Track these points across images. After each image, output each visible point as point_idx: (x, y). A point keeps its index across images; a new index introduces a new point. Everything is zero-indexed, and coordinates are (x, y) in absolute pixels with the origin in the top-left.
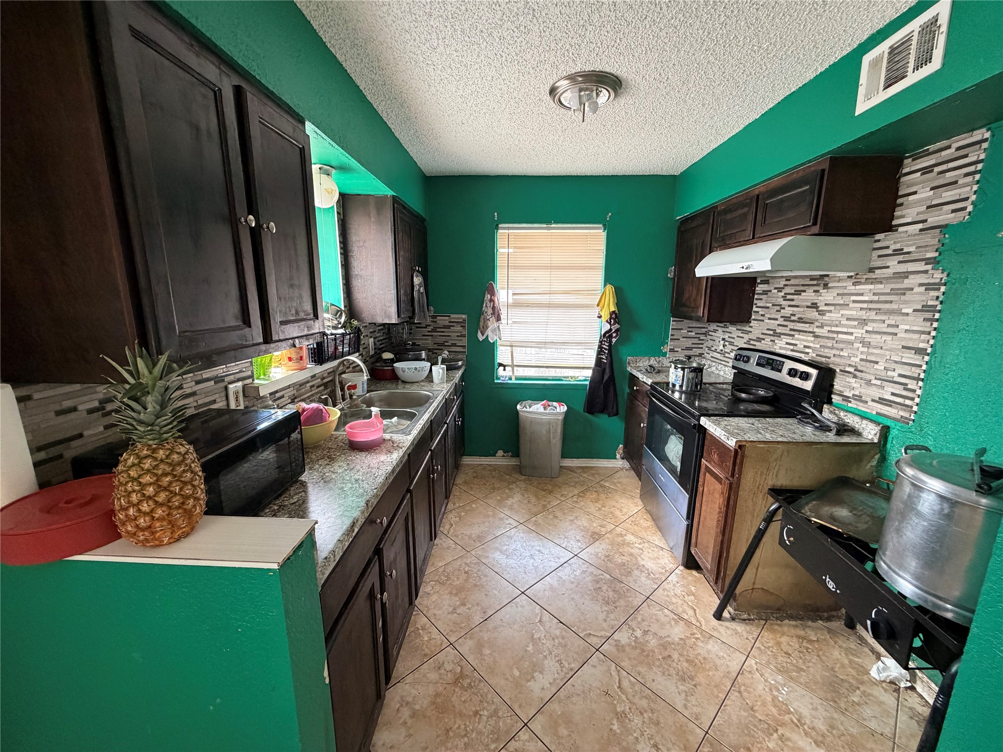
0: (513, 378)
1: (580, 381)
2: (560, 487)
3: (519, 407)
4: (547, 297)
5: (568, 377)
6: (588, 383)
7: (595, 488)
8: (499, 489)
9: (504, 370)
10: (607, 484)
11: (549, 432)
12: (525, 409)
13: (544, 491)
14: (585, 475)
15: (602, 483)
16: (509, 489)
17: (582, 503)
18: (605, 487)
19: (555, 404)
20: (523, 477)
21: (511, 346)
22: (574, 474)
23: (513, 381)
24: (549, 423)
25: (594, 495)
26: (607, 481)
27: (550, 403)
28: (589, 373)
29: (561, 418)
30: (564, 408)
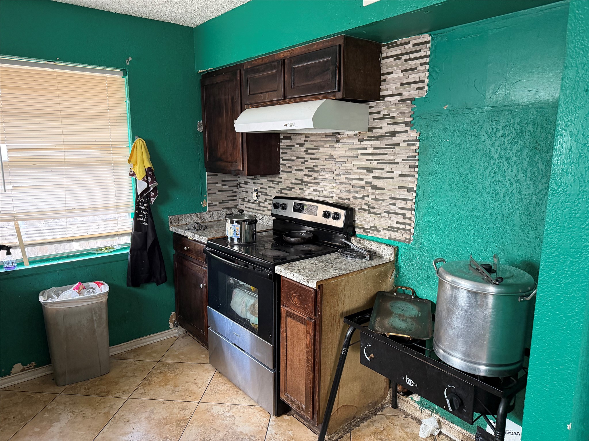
0: (26, 262)
1: (117, 250)
2: (117, 383)
3: (42, 299)
5: (101, 249)
6: (128, 251)
7: (158, 369)
8: (32, 417)
9: (9, 253)
10: (169, 360)
11: (91, 320)
12: (50, 300)
13: (99, 394)
14: (141, 358)
15: (163, 360)
16: (48, 411)
17: (152, 392)
18: (168, 364)
19: (92, 284)
20: (63, 388)
21: (16, 220)
23: (27, 266)
25: (161, 377)
26: (168, 356)
27: (85, 284)
28: (128, 240)
29: (104, 299)
30: (105, 288)
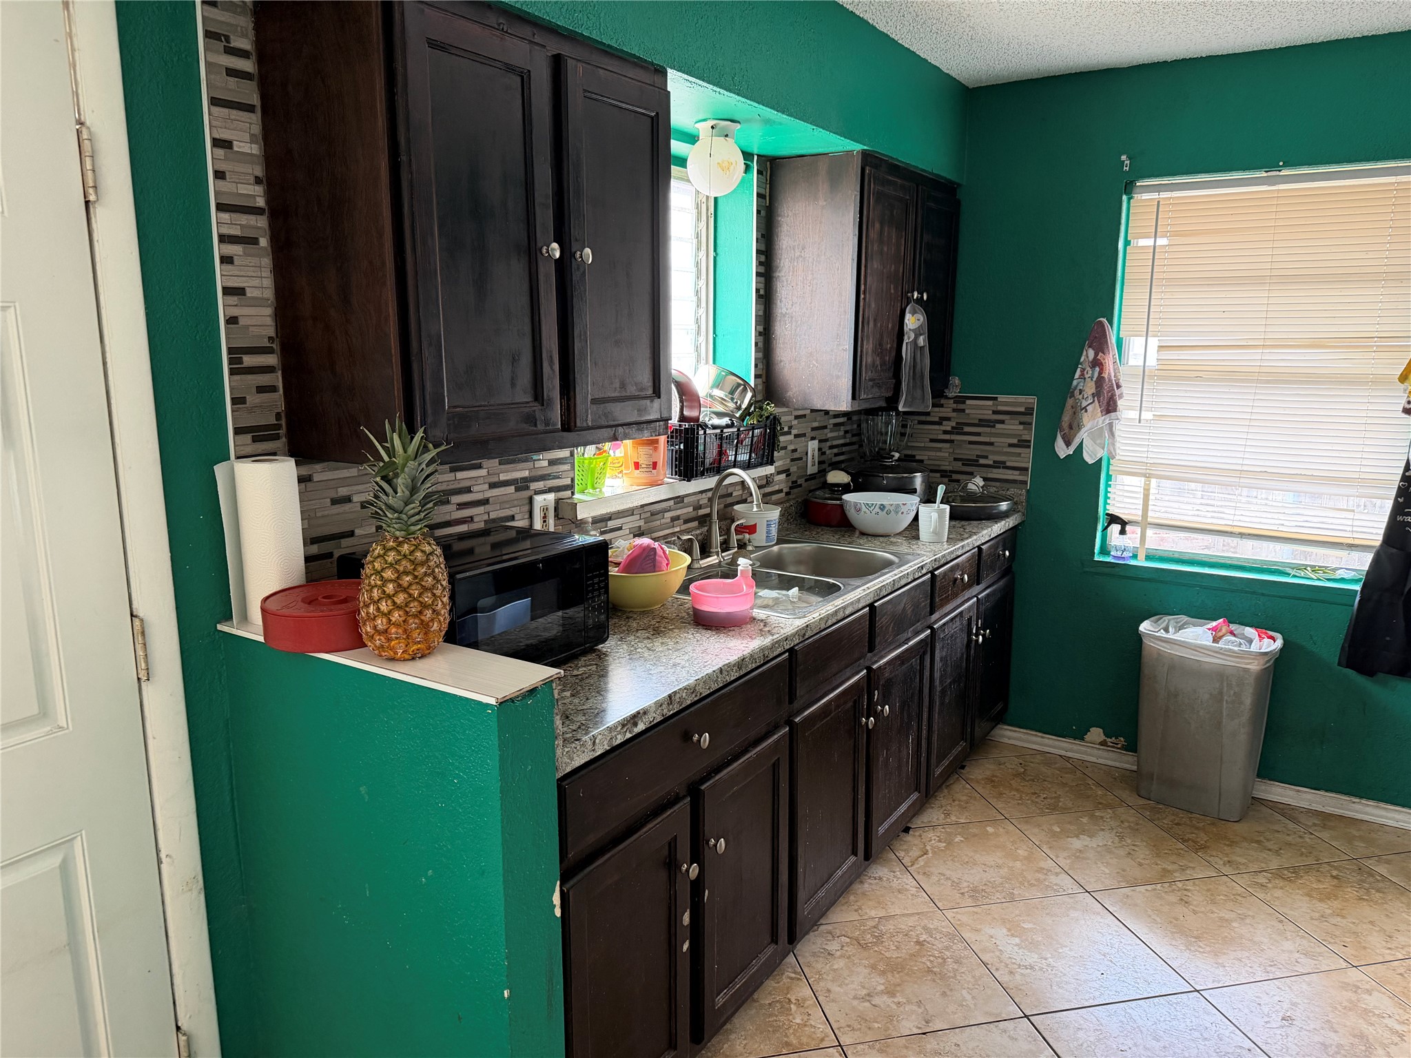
0: (1142, 555)
1: (1342, 580)
2: (1232, 844)
3: (1145, 627)
4: (1256, 354)
5: (1305, 567)
6: (1358, 587)
7: (1336, 868)
8: (1065, 810)
9: (1123, 532)
10: (1382, 869)
11: (1218, 698)
12: (1162, 634)
13: (1184, 841)
14: (1325, 835)
15: (1368, 863)
16: (1092, 817)
17: (1278, 893)
18: (1371, 873)
19: (1250, 632)
20: (1142, 802)
21: (1148, 476)
22: (1291, 825)
23: (1141, 562)
24: (1221, 675)
25: (1327, 884)
26: (1388, 862)
27: (1233, 627)
28: (1364, 561)
30: (1273, 645)
